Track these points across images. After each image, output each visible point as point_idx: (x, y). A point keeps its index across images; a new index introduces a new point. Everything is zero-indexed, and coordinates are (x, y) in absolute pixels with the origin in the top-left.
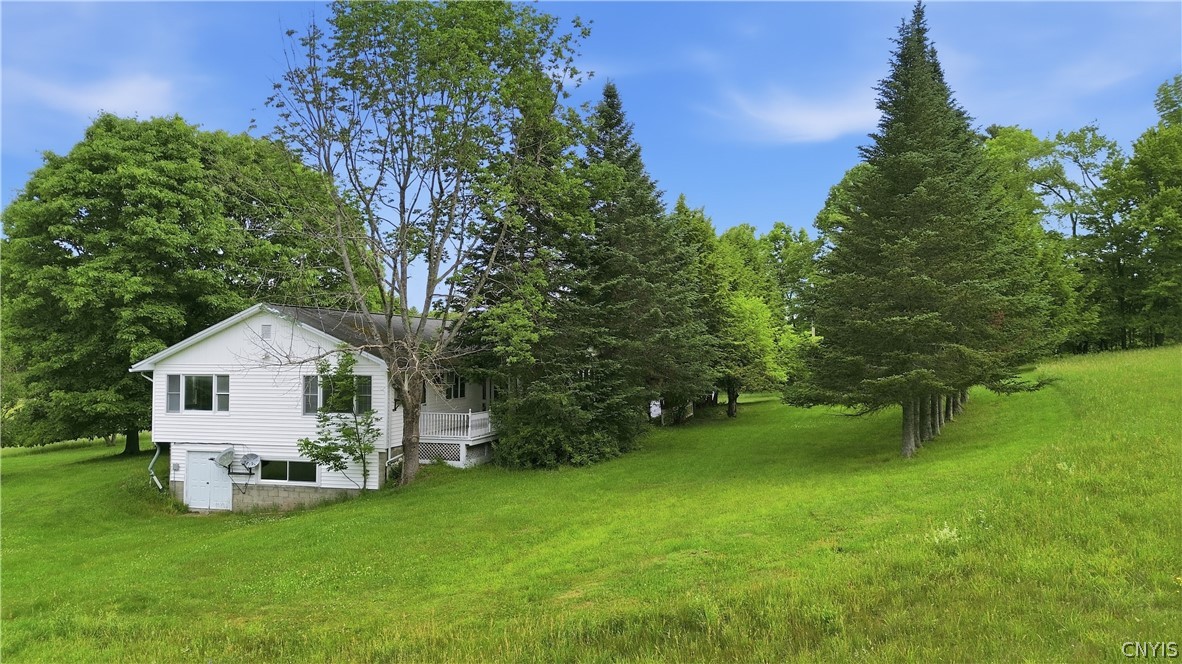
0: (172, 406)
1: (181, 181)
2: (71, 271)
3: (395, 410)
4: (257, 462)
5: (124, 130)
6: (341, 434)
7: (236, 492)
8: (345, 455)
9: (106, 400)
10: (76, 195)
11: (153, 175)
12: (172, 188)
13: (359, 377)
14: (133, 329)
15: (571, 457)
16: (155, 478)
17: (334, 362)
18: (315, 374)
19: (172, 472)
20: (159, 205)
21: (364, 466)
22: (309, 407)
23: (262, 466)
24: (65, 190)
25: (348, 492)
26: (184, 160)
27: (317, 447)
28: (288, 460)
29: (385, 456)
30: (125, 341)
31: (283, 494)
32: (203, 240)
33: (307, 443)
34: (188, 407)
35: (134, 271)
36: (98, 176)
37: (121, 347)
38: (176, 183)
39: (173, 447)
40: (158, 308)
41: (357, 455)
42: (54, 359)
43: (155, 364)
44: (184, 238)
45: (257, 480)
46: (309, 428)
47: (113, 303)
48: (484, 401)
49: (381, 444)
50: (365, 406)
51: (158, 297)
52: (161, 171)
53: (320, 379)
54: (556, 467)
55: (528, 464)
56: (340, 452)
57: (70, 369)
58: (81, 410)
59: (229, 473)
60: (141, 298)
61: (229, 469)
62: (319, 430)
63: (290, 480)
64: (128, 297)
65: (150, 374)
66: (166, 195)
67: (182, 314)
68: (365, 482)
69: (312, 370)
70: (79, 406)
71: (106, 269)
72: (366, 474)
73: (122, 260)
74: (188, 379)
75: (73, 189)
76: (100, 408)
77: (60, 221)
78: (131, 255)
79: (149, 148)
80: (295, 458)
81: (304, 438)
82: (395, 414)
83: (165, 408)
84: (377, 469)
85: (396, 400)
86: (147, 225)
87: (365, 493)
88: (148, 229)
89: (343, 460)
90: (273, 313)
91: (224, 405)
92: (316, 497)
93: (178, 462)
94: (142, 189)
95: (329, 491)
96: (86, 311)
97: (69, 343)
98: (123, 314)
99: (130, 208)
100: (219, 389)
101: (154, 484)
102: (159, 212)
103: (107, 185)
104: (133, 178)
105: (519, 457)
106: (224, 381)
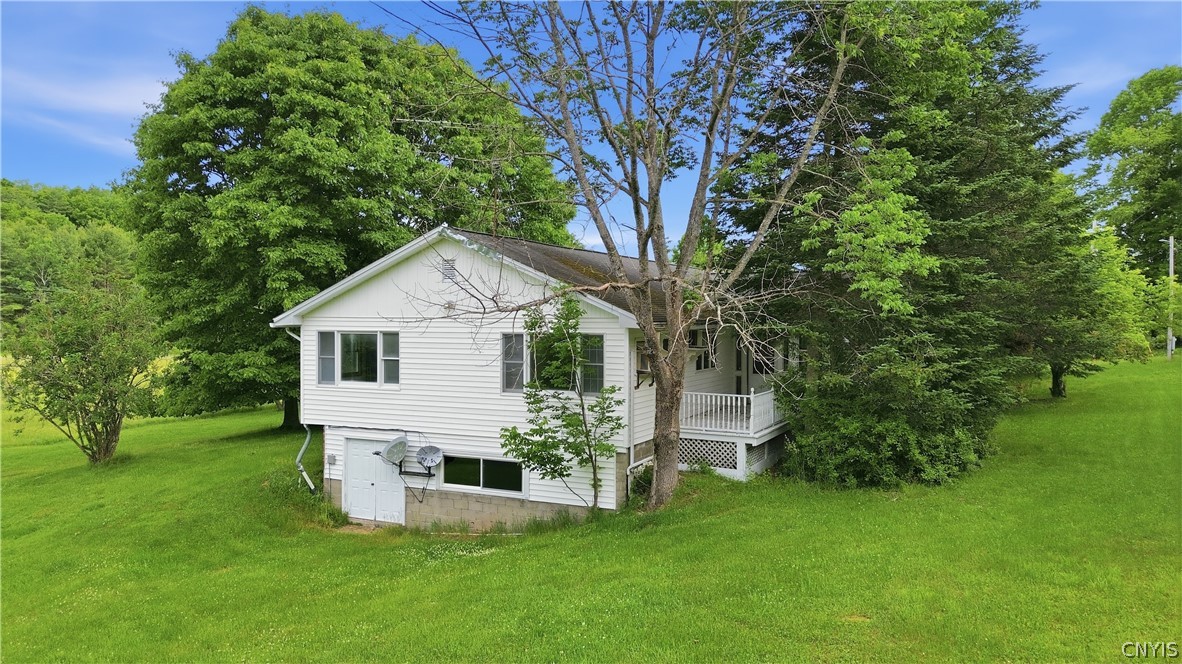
0: (326, 375)
1: (338, 85)
2: (211, 201)
3: (638, 386)
4: (439, 459)
5: (272, 24)
6: (559, 422)
7: (411, 499)
8: (567, 456)
9: (253, 363)
10: (214, 105)
11: (306, 78)
12: (328, 94)
13: (586, 337)
14: (284, 274)
15: (920, 471)
16: (304, 474)
17: (550, 311)
18: (522, 331)
19: (327, 466)
20: (314, 115)
21: (595, 473)
22: (510, 381)
23: (446, 464)
24: (203, 99)
25: (571, 510)
26: (342, 59)
27: (528, 443)
28: (482, 458)
29: (626, 457)
30: (275, 290)
31: (476, 507)
32: (366, 159)
33: (514, 436)
34: (346, 376)
35: (282, 200)
36: (242, 80)
37: (273, 298)
38: (332, 88)
39: (327, 431)
40: (312, 248)
41: (585, 456)
42: (195, 311)
43: (303, 316)
44: (342, 155)
45: (438, 483)
46: (515, 411)
47: (259, 240)
48: (738, 373)
49: (621, 441)
50: (593, 381)
51: (310, 233)
52: (316, 72)
53: (526, 338)
54: (897, 485)
55: (852, 481)
56: (561, 451)
57: (212, 325)
58: (226, 376)
59: (401, 473)
60: (290, 235)
61: (400, 466)
62: (532, 416)
63: (485, 486)
64: (274, 232)
65: (296, 330)
66: (321, 102)
67: (342, 256)
68: (596, 497)
69: (517, 325)
70: (224, 371)
71: (249, 197)
72: (596, 484)
73: (268, 186)
74: (345, 337)
75: (211, 97)
76: (248, 373)
77: (196, 138)
78: (279, 179)
79: (300, 44)
80: (494, 455)
81: (510, 426)
82: (638, 393)
83: (315, 378)
84: (613, 478)
85: (639, 372)
86: (297, 139)
87: (596, 514)
88: (297, 144)
89: (564, 463)
90: (459, 241)
91: (393, 376)
92: (524, 516)
93: (334, 453)
94: (292, 93)
95: (541, 506)
96: (228, 249)
97: (213, 292)
98: (271, 254)
99: (279, 121)
100: (386, 353)
101: (304, 483)
102: (313, 124)
103: (251, 91)
104: (283, 79)
105: (837, 468)
106: (392, 339)
